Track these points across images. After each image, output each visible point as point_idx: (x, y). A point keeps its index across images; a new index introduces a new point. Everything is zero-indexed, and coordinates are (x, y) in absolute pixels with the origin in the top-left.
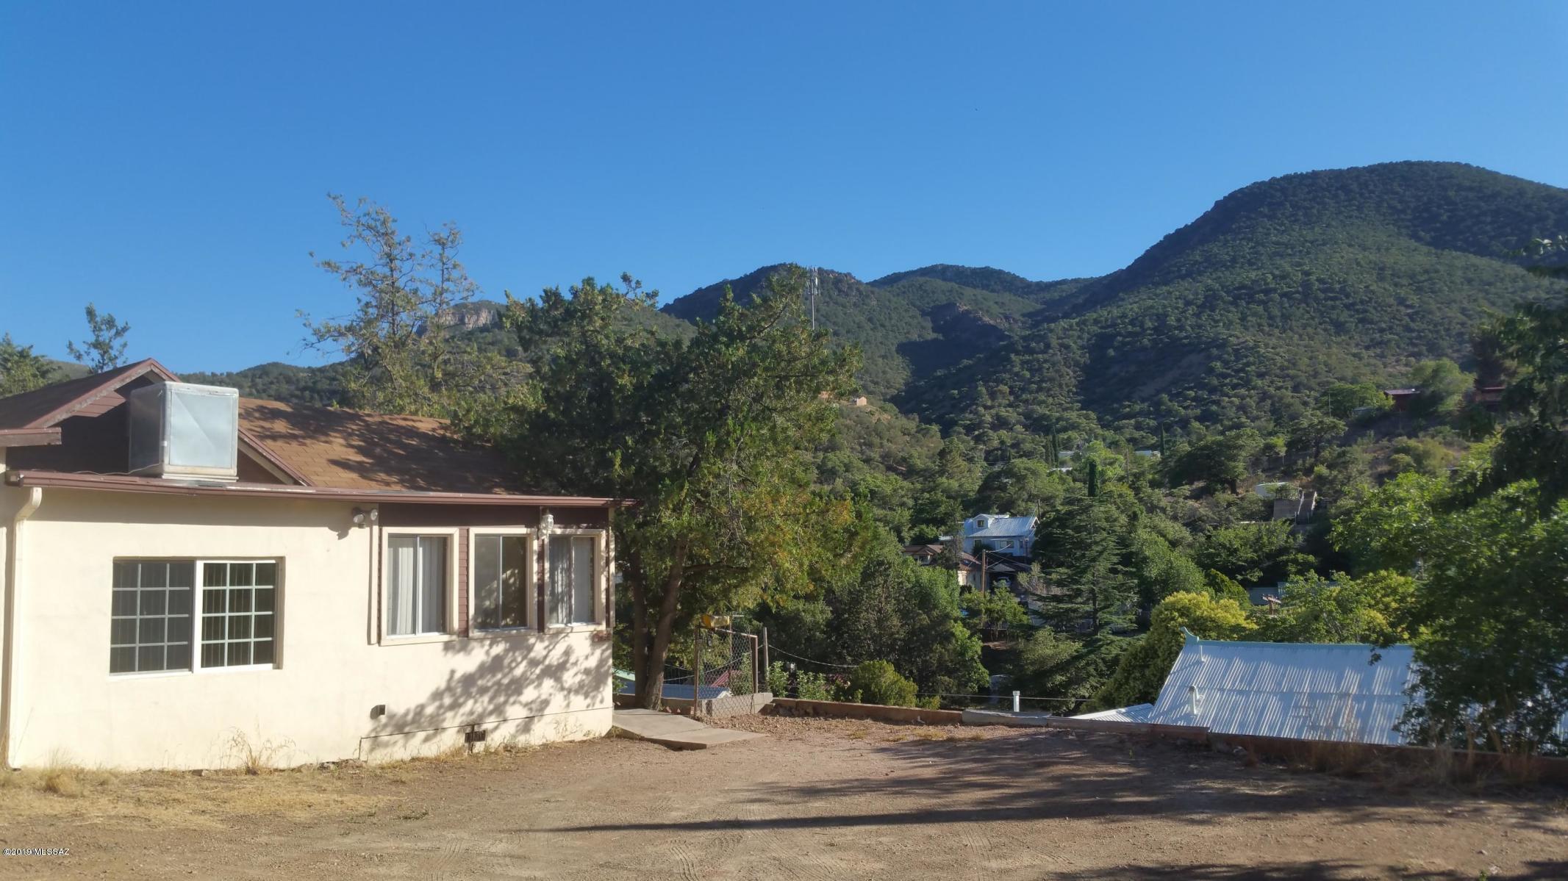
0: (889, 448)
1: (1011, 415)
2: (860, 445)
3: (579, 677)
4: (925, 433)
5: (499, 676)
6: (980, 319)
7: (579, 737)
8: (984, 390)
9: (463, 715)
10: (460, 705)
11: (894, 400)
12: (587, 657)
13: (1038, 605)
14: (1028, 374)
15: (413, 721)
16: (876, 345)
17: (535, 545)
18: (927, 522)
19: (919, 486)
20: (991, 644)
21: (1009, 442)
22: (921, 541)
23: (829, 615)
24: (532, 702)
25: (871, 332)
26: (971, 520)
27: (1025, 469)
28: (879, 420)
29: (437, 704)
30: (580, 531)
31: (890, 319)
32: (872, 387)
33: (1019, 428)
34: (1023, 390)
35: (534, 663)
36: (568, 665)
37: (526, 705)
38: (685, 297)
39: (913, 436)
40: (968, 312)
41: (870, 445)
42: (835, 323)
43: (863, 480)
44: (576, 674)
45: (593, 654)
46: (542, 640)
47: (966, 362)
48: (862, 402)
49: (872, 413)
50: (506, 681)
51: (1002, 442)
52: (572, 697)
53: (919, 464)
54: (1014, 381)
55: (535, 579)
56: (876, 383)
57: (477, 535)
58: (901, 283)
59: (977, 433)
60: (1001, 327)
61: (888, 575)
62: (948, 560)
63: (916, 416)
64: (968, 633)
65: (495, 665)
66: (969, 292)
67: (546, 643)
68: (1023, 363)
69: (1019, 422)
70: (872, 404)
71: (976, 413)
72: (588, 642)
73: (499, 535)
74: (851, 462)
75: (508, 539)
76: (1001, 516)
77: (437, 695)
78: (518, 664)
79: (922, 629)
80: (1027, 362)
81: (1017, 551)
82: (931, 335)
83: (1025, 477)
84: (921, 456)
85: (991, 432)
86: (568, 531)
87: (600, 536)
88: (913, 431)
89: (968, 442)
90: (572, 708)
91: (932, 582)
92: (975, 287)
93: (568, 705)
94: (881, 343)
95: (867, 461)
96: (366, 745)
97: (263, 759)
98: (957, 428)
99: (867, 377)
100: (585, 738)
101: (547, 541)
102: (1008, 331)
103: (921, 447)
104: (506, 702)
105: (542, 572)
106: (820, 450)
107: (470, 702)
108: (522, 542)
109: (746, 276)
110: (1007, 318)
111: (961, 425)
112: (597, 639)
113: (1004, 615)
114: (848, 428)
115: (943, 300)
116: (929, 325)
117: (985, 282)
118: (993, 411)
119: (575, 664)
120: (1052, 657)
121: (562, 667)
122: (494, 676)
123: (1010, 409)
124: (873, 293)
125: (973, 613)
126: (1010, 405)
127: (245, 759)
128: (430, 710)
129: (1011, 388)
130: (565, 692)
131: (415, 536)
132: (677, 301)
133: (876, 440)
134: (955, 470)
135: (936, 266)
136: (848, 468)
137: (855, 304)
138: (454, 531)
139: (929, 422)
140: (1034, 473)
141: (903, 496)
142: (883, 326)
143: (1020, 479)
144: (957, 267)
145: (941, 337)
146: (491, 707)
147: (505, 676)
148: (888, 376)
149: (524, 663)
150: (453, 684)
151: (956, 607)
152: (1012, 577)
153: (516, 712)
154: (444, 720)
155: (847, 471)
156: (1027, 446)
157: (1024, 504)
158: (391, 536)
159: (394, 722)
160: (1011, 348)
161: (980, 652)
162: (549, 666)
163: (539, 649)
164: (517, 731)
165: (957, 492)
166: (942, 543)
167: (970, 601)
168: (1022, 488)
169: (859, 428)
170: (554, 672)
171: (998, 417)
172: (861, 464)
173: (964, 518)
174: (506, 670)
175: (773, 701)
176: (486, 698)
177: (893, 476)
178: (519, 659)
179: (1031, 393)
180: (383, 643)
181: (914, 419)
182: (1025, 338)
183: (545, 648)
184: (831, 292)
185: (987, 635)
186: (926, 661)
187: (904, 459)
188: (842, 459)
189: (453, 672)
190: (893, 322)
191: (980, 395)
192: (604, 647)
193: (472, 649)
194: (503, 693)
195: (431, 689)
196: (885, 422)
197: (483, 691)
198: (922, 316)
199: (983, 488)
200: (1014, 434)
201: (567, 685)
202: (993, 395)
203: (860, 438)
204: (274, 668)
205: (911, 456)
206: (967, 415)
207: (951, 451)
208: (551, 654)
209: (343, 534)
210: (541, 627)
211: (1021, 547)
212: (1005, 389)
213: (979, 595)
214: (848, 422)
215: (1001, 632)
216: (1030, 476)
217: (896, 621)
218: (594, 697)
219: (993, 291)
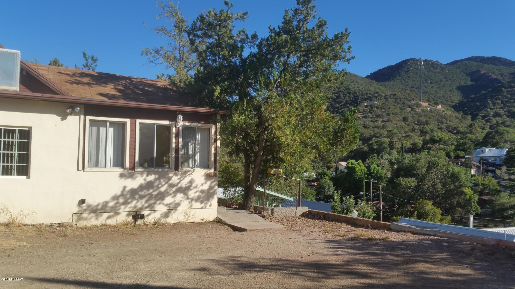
0: (450, 124)
1: (502, 112)
2: (438, 123)
3: (197, 194)
4: (465, 118)
5: (151, 191)
6: (490, 76)
7: (197, 220)
8: (490, 102)
9: (130, 208)
10: (129, 203)
11: (454, 107)
12: (202, 185)
13: (503, 183)
14: (509, 96)
15: (102, 209)
16: (447, 87)
17: (174, 130)
18: (461, 150)
19: (459, 137)
20: (483, 197)
21: (500, 122)
22: (457, 157)
23: (416, 183)
24: (170, 204)
25: (445, 82)
26: (479, 150)
27: (503, 130)
28: (446, 114)
29: (115, 202)
30: (200, 125)
31: (453, 77)
32: (445, 102)
33: (505, 116)
34: (507, 102)
35: (172, 186)
36: (192, 188)
37: (166, 205)
38: (374, 72)
39: (460, 119)
40: (485, 73)
41: (442, 123)
42: (431, 79)
43: (437, 135)
44: (196, 192)
45: (206, 183)
46: (176, 175)
47: (484, 92)
48: (440, 107)
49: (443, 111)
50: (155, 193)
51: (497, 122)
52: (193, 203)
53: (462, 130)
54: (504, 99)
55: (174, 145)
56: (447, 101)
57: (140, 124)
58: (458, 64)
59: (486, 118)
60: (500, 79)
61: (438, 169)
62: (467, 164)
63: (462, 112)
64: (472, 192)
65: (149, 185)
66: (486, 66)
67: (179, 177)
68: (508, 92)
69: (505, 114)
70: (444, 108)
71: (487, 111)
72: (203, 178)
73: (154, 124)
74: (433, 129)
75: (159, 126)
76: (491, 148)
77: (116, 198)
78: (163, 186)
79: (450, 190)
80: (510, 91)
81: (498, 162)
82: (469, 83)
83: (503, 133)
84: (462, 127)
85: (492, 118)
86: (193, 124)
87: (212, 127)
88: (460, 118)
89: (483, 122)
90: (193, 207)
91: (459, 173)
92: (488, 64)
93: (191, 206)
94: (449, 86)
95: (441, 129)
96: (75, 217)
97: (19, 219)
98: (478, 117)
99: (443, 99)
100: (201, 221)
101: (180, 128)
102: (503, 80)
103: (463, 123)
104: (155, 203)
105: (177, 143)
106: (422, 125)
107: (134, 202)
108: (168, 128)
109: (397, 64)
110: (502, 75)
111: (480, 116)
112: (208, 177)
113: (489, 186)
114: (434, 116)
115: (475, 69)
116: (469, 79)
117: (493, 62)
118: (494, 110)
119: (196, 187)
120: (507, 203)
121: (188, 188)
122: (148, 190)
123: (501, 109)
124: (446, 67)
125: (476, 185)
126: (501, 108)
127: (8, 218)
128: (111, 204)
129: (502, 101)
130: (190, 200)
131: (106, 122)
132: (371, 74)
133: (445, 121)
134: (476, 132)
135: (473, 57)
136: (432, 131)
137: (439, 72)
138: (128, 121)
139: (467, 114)
140: (507, 132)
141: (452, 141)
142: (450, 79)
143: (501, 134)
144: (481, 57)
145: (473, 83)
146: (146, 205)
147: (154, 191)
148: (452, 98)
149: (166, 185)
150: (125, 193)
151: (469, 182)
152: (494, 171)
153: (161, 208)
154: (119, 209)
155: (432, 132)
156: (508, 123)
157: (502, 144)
158: (91, 121)
159: (90, 208)
160: (503, 86)
161: (477, 200)
162: (181, 188)
163: (175, 179)
164: (161, 217)
165: (475, 139)
166: (466, 158)
167: (475, 180)
168: (502, 138)
169: (438, 116)
170: (184, 191)
171: (496, 112)
172: (437, 130)
173: (475, 149)
174: (155, 188)
175: (308, 211)
176: (144, 201)
177: (450, 134)
178: (163, 183)
179: (511, 103)
180: (85, 170)
181: (460, 113)
182: (509, 82)
183: (178, 179)
184: (430, 68)
185: (481, 193)
186: (452, 202)
187: (455, 128)
188: (430, 128)
189: (125, 187)
190: (454, 78)
191: (489, 104)
192: (213, 180)
193: (136, 177)
194: (154, 199)
195: (113, 194)
196: (449, 114)
197: (141, 197)
198: (466, 75)
199: (485, 138)
200: (503, 119)
201: (191, 197)
202: (494, 104)
203: (438, 120)
204: (27, 178)
205: (458, 127)
206: (483, 112)
207: (474, 125)
208: (182, 182)
209: (64, 118)
210: (177, 168)
211: (500, 160)
212: (499, 102)
213: (480, 178)
214: (434, 114)
215: (488, 193)
216: (505, 133)
217: (440, 186)
218: (206, 204)
219: (496, 65)
